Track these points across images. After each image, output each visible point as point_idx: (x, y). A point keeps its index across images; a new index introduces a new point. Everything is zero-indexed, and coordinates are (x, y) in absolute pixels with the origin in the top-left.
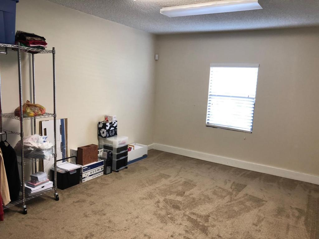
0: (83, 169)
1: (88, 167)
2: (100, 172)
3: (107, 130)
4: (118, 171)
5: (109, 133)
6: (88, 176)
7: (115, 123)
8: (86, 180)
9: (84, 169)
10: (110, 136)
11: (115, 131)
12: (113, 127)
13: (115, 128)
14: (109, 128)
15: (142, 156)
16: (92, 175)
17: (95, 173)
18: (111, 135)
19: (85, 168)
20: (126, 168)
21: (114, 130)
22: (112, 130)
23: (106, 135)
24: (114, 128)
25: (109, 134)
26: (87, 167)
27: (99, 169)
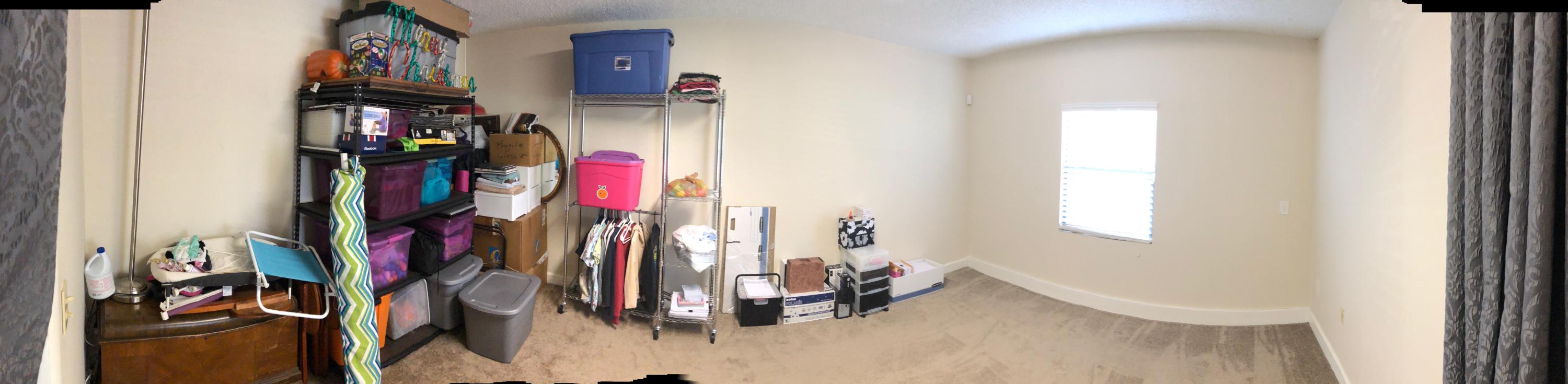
0: (786, 302)
1: (798, 298)
2: (826, 312)
3: (848, 235)
4: (863, 316)
5: (854, 240)
6: (797, 314)
7: (868, 222)
8: (791, 321)
9: (787, 300)
10: (855, 246)
11: (869, 237)
12: (863, 229)
13: (870, 231)
14: (853, 231)
15: (931, 286)
16: (806, 315)
17: (812, 311)
18: (858, 243)
19: (789, 300)
20: (886, 310)
21: (867, 236)
22: (861, 235)
23: (848, 244)
24: (865, 232)
25: (855, 243)
26: (795, 299)
27: (822, 305)
